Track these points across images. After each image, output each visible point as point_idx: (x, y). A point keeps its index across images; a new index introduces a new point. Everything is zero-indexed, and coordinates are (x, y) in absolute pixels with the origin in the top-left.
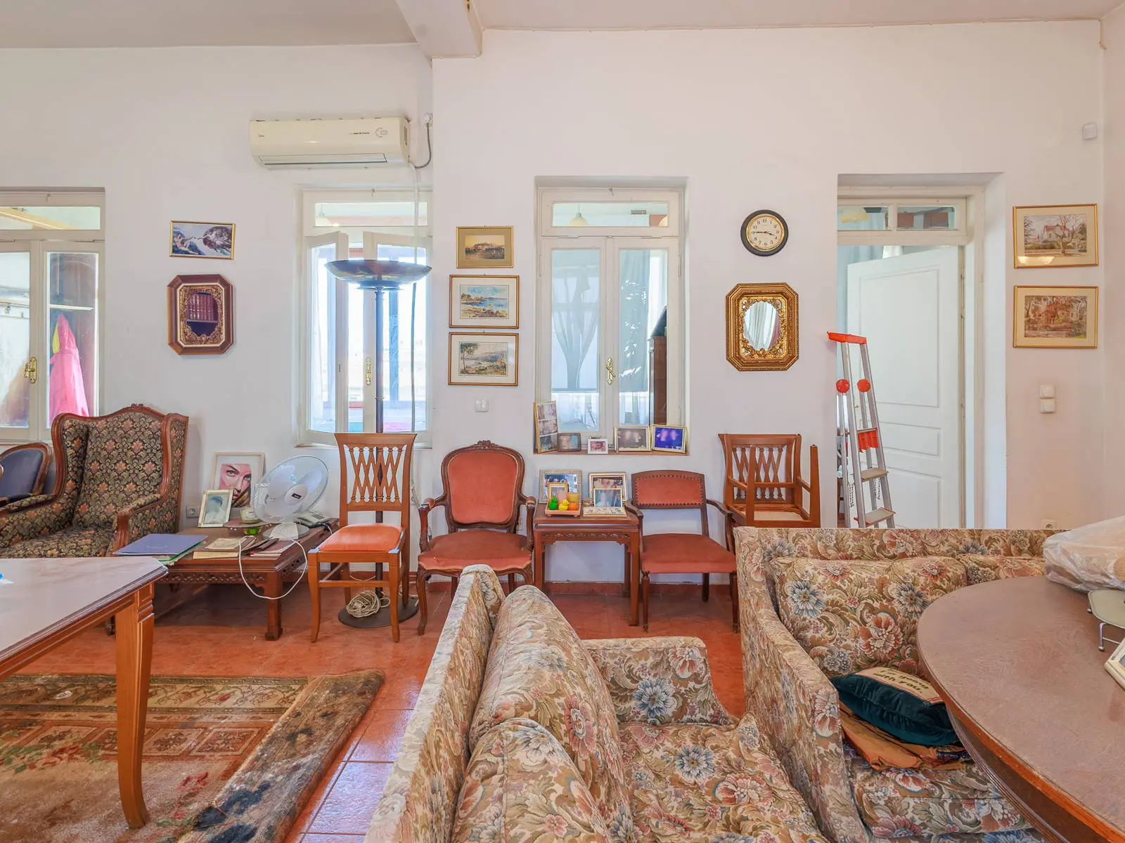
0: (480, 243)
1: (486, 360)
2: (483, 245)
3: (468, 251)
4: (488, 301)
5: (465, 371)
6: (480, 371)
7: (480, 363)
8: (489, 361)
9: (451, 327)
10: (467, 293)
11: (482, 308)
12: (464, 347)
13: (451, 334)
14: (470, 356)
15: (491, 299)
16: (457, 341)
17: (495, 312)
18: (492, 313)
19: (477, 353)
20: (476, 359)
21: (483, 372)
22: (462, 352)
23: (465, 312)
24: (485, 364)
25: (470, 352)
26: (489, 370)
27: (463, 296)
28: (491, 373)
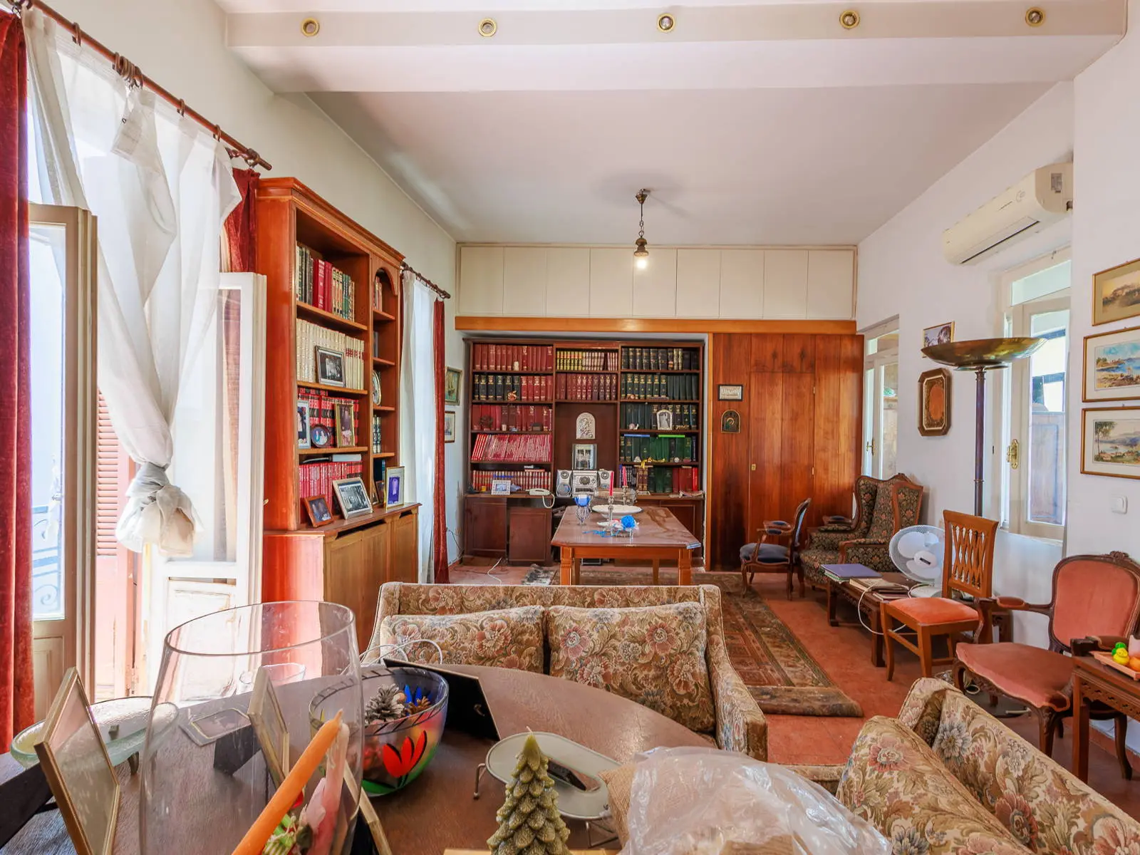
0: (1120, 286)
1: (1124, 443)
2: (1123, 289)
3: (1107, 302)
4: (1126, 363)
5: (1099, 458)
6: (1116, 459)
7: (1116, 448)
8: (1127, 445)
9: (1085, 401)
10: (1102, 357)
11: (1119, 373)
12: (1100, 426)
13: (1085, 410)
14: (1105, 439)
15: (1130, 360)
16: (1092, 417)
17: (1135, 377)
18: (1132, 379)
19: (1114, 434)
20: (1112, 442)
21: (1119, 459)
22: (1096, 432)
23: (1100, 381)
24: (1122, 450)
25: (1105, 433)
26: (1127, 457)
27: (1098, 361)
28: (1129, 461)
